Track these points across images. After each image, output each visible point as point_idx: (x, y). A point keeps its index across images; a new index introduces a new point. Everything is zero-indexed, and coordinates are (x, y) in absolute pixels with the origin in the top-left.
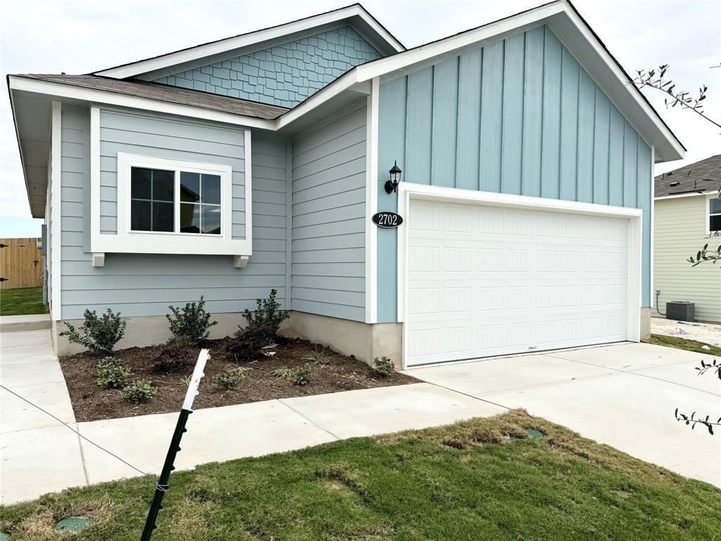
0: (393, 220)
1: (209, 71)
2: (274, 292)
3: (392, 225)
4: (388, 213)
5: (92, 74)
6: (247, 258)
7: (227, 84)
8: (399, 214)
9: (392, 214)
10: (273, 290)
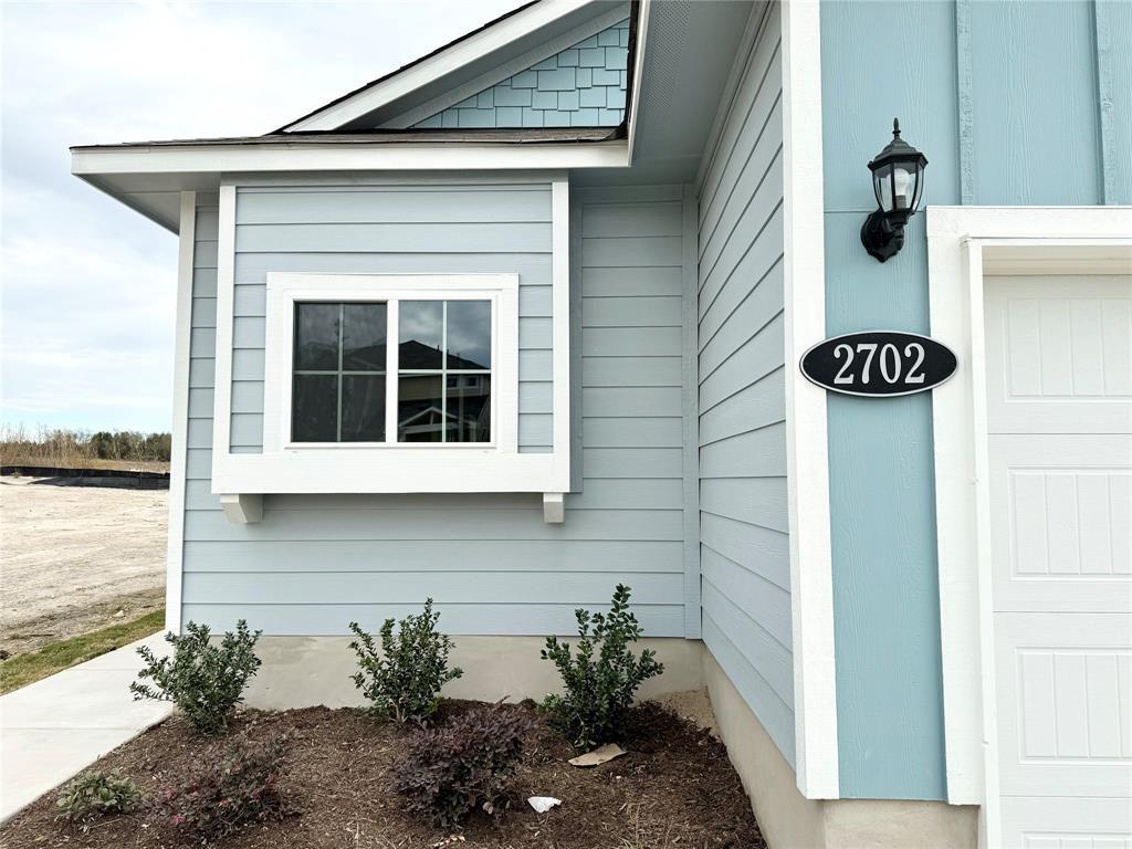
0: (907, 364)
1: (530, 81)
2: (622, 593)
3: (901, 386)
4: (880, 339)
5: (280, 132)
6: (560, 499)
7: (568, 101)
8: (935, 337)
9: (901, 340)
10: (620, 588)
